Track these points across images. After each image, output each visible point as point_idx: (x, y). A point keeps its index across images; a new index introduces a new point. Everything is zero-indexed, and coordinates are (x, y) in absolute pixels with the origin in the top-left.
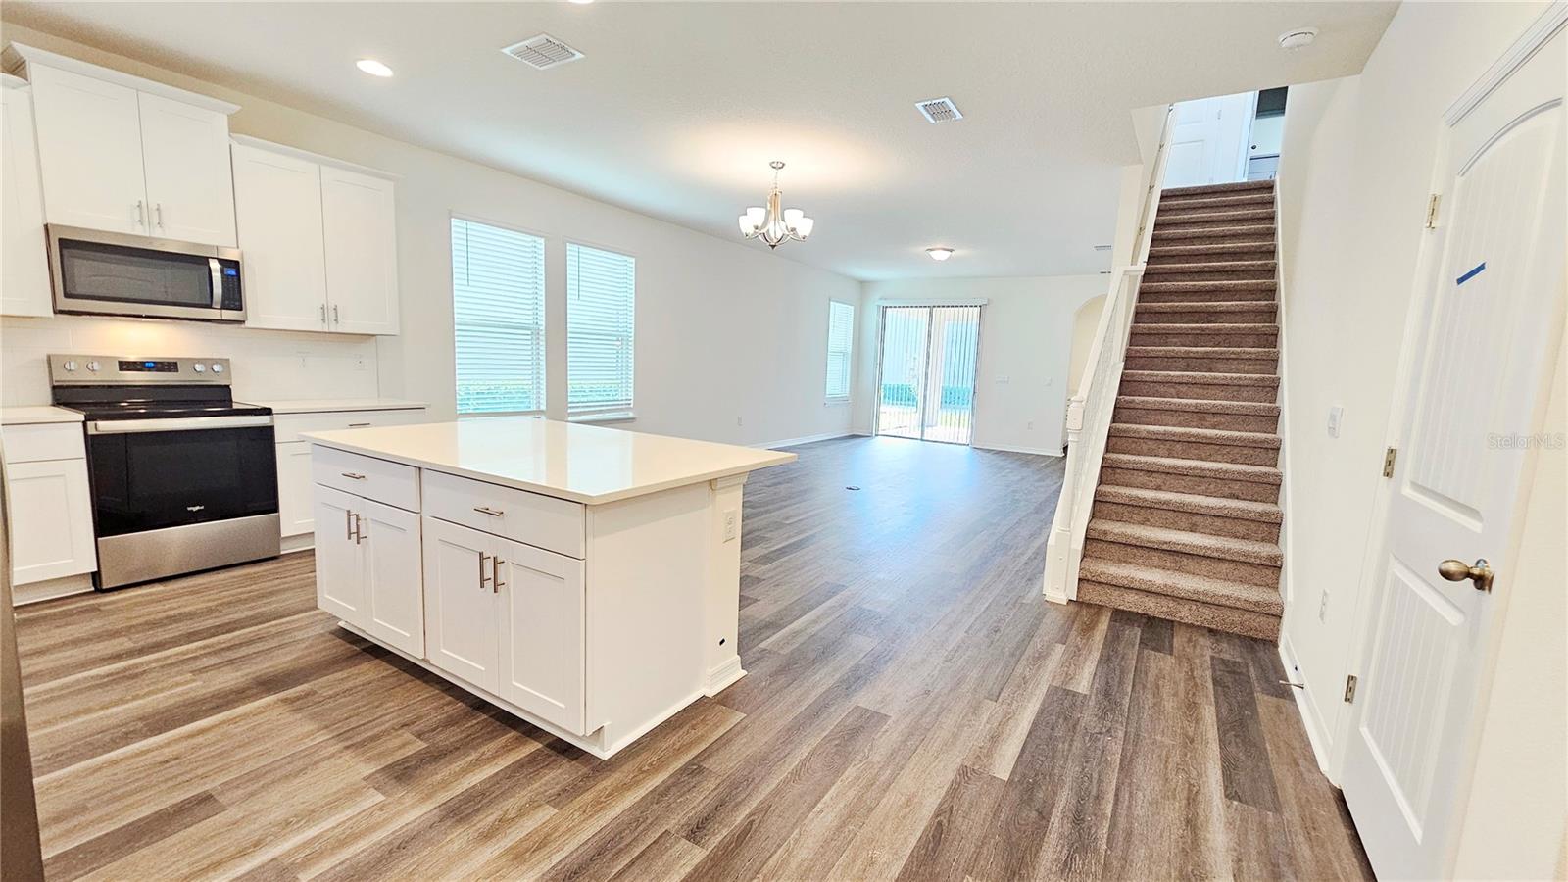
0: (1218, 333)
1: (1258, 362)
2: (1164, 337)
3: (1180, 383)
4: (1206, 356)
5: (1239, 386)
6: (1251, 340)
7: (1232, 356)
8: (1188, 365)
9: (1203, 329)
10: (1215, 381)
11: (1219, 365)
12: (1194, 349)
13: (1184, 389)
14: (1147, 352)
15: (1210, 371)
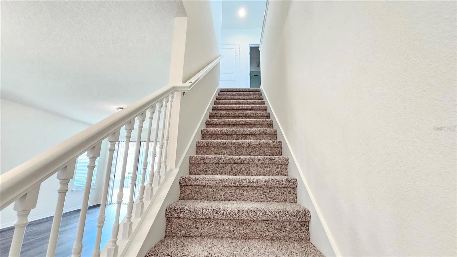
0: (248, 147)
1: (277, 166)
2: (217, 148)
3: (226, 187)
4: (242, 162)
5: (269, 187)
6: (267, 150)
7: (260, 162)
8: (232, 169)
9: (239, 144)
10: (252, 184)
11: (252, 169)
12: (235, 157)
13: (229, 191)
14: (204, 159)
15: (247, 174)
